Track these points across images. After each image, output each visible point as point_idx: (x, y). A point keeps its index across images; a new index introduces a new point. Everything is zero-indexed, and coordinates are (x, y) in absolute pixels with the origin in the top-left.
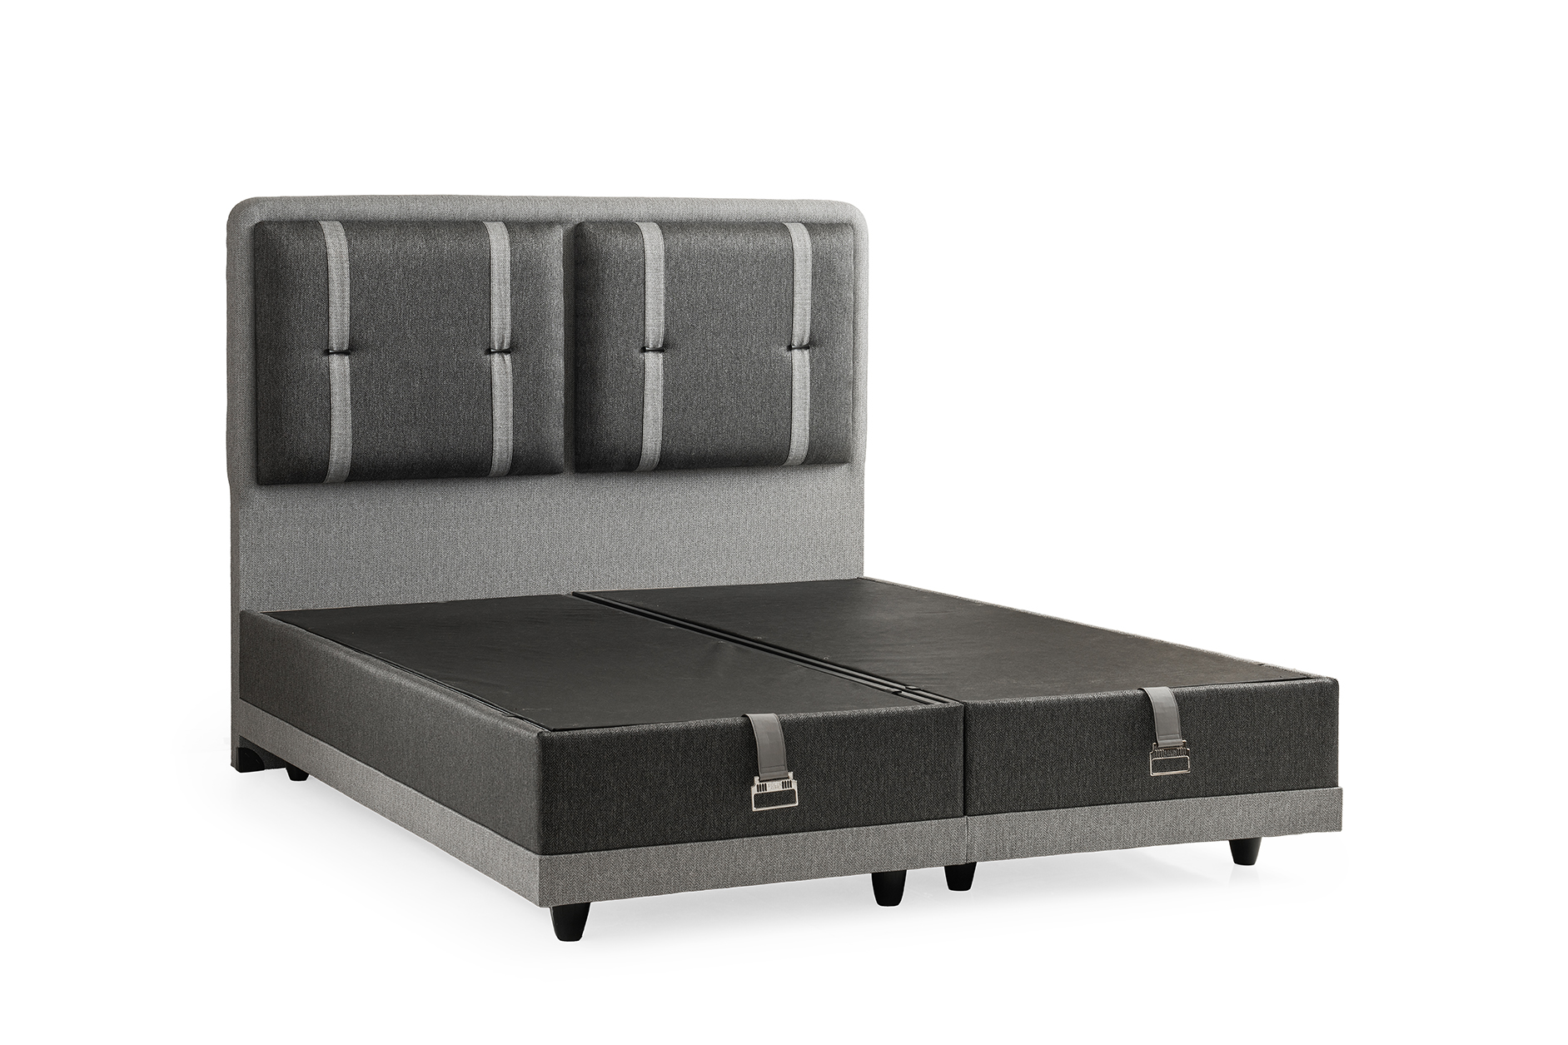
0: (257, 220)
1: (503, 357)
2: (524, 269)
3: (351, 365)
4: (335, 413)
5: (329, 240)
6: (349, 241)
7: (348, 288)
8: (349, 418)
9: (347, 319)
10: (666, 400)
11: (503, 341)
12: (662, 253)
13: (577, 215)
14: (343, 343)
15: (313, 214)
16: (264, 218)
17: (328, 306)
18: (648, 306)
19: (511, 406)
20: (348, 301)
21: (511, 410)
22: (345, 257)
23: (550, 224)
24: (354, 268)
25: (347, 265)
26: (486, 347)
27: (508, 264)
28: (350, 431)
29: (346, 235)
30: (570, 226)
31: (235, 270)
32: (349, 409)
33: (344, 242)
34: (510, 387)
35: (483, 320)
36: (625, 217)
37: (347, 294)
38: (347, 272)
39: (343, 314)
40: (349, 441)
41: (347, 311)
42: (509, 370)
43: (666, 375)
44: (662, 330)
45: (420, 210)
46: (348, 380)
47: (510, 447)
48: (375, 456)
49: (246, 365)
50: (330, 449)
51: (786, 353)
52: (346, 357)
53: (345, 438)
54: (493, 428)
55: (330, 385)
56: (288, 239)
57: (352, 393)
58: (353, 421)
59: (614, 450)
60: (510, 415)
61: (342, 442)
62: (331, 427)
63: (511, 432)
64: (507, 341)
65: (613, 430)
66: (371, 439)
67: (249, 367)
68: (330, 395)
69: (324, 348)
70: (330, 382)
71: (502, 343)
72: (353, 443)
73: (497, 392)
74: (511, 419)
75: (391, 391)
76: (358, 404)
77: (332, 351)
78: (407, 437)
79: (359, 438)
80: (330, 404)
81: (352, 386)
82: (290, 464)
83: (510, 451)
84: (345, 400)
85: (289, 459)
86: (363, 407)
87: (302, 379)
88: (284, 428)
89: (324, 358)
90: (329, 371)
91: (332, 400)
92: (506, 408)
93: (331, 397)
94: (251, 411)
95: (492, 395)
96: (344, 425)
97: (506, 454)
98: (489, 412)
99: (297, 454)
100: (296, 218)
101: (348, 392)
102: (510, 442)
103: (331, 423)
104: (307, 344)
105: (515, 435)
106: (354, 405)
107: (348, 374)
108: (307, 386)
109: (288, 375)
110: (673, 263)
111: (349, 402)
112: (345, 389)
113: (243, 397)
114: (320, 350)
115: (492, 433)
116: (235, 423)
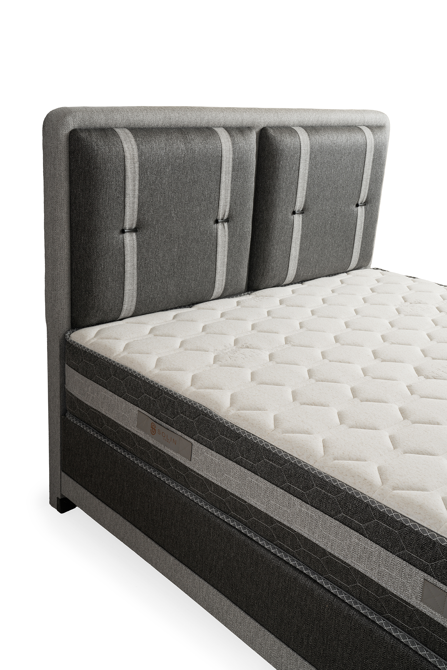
0: (71, 128)
1: (224, 225)
2: (239, 163)
3: (137, 238)
4: (128, 275)
5: (125, 146)
6: (138, 145)
7: (137, 183)
8: (136, 278)
9: (136, 206)
10: (302, 243)
11: (225, 214)
12: (309, 150)
13: (263, 121)
14: (132, 224)
15: (111, 123)
16: (76, 126)
17: (125, 197)
18: (299, 185)
19: (226, 257)
20: (137, 193)
21: (226, 260)
22: (136, 159)
23: (250, 128)
24: (141, 166)
25: (137, 165)
26: (215, 219)
27: (231, 159)
28: (135, 287)
29: (136, 141)
30: (258, 130)
31: (55, 169)
32: (135, 271)
33: (135, 147)
34: (227, 245)
35: (215, 201)
36: (287, 123)
37: (137, 187)
38: (137, 170)
39: (133, 203)
40: (135, 294)
41: (136, 200)
42: (227, 234)
43: (303, 228)
44: (304, 200)
45: (177, 119)
46: (136, 250)
47: (224, 284)
48: (150, 301)
49: (65, 244)
50: (123, 301)
51: (355, 209)
52: (134, 234)
53: (132, 292)
54: (216, 272)
55: (124, 255)
56: (97, 145)
57: (138, 260)
58: (138, 279)
59: (274, 278)
60: (225, 263)
61: (131, 295)
62: (124, 286)
63: (225, 274)
64: (227, 214)
65: (275, 266)
66: (148, 290)
67: (67, 245)
68: (124, 263)
69: (121, 228)
70: (124, 253)
71: (224, 215)
72: (137, 295)
73: (219, 249)
74: (225, 266)
75: (161, 255)
76: (141, 267)
77: (125, 231)
78: (169, 286)
79: (141, 291)
80: (124, 269)
81: (138, 255)
82: (98, 315)
83: (224, 286)
84: (133, 265)
85: (97, 312)
86: (144, 269)
87: (107, 253)
88: (94, 290)
89: (121, 236)
90: (124, 245)
91: (125, 266)
92: (224, 259)
93: (125, 264)
94: (68, 278)
95: (217, 251)
96: (132, 283)
97: (221, 288)
98: (215, 263)
99: (102, 307)
100: (98, 126)
101: (135, 259)
102: (224, 281)
103: (124, 283)
104: (110, 227)
105: (227, 275)
106: (138, 268)
107: (135, 246)
108: (110, 258)
109: (97, 251)
110: (313, 156)
111: (136, 266)
112: (134, 258)
113: (63, 267)
114: (119, 231)
115: (215, 276)
116: (56, 286)
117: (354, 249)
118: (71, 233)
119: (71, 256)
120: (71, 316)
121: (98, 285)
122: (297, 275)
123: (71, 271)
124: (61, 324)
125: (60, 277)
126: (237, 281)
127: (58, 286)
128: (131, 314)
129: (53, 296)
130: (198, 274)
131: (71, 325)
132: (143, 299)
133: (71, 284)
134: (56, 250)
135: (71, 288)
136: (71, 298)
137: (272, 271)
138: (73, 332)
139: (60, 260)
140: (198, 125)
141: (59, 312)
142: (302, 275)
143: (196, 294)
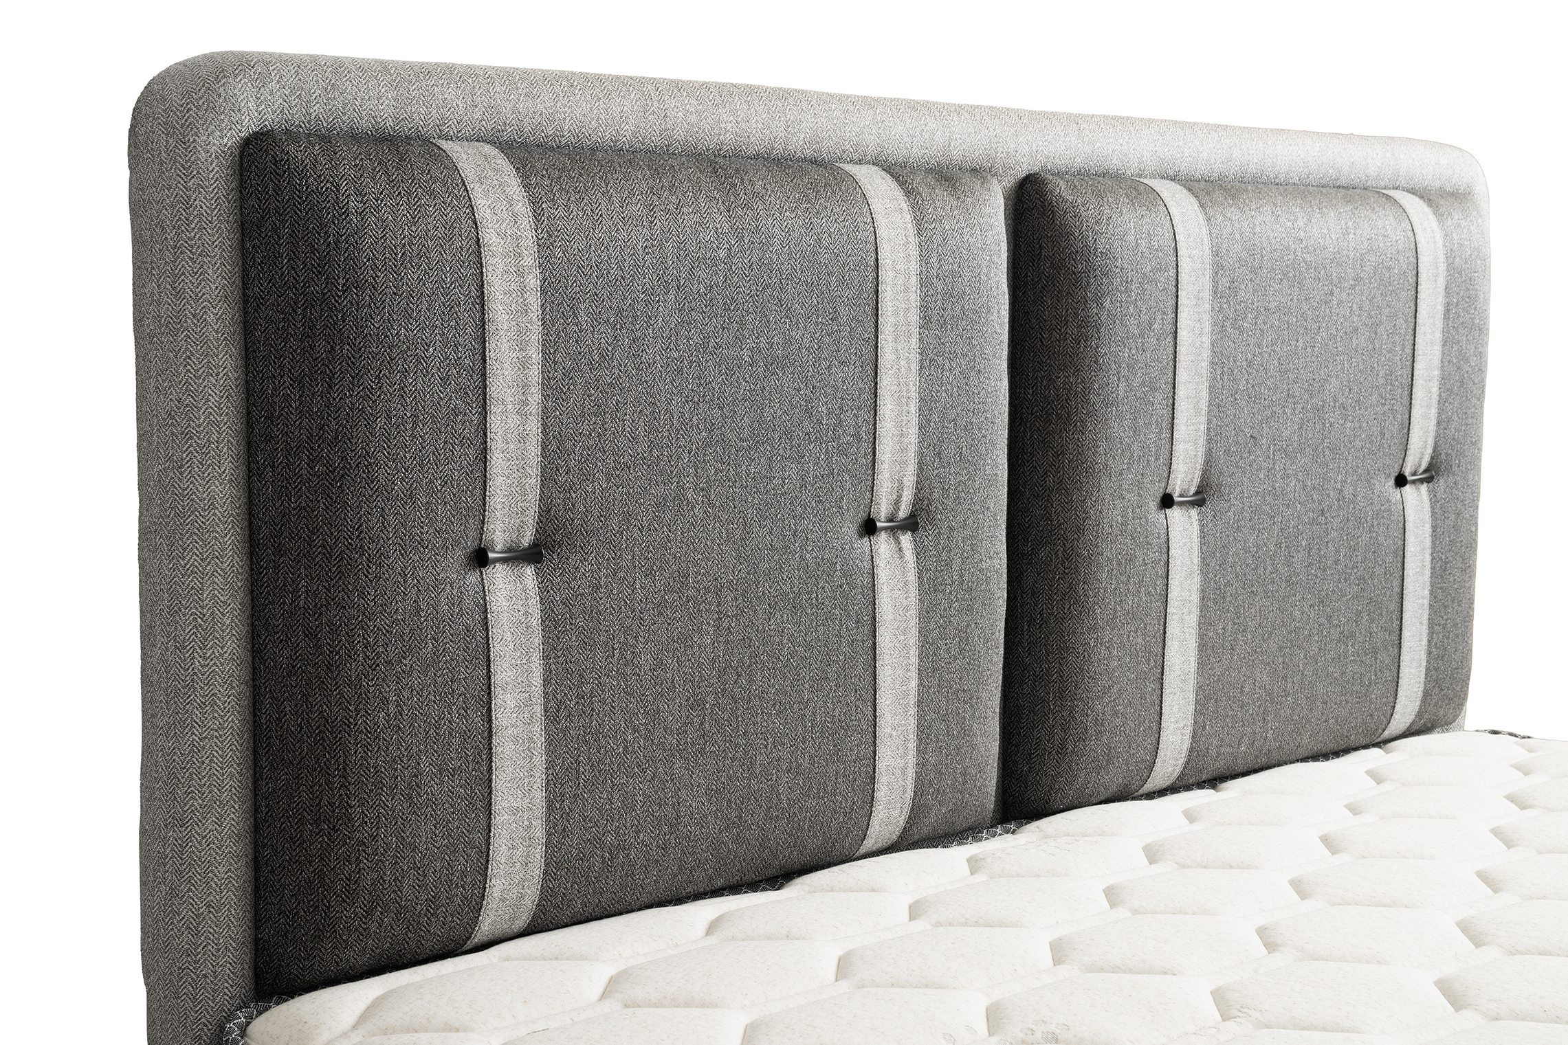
0: (248, 124)
1: (898, 542)
2: (948, 295)
3: (543, 589)
4: (504, 747)
5: (481, 202)
6: (535, 203)
7: (536, 356)
8: (540, 761)
9: (534, 452)
10: (1205, 623)
11: (900, 496)
12: (1208, 258)
13: (1027, 153)
14: (520, 529)
15: (420, 116)
16: (271, 119)
17: (484, 414)
18: (1181, 392)
19: (913, 674)
20: (535, 397)
21: (913, 684)
22: (530, 258)
23: (979, 172)
24: (552, 290)
25: (533, 281)
26: (862, 516)
27: (914, 281)
28: (539, 796)
29: (526, 186)
30: (1010, 181)
31: (179, 295)
32: (538, 729)
33: (522, 207)
34: (913, 622)
35: (859, 440)
36: (1115, 163)
37: (535, 371)
38: (534, 300)
39: (523, 438)
40: (539, 831)
41: (534, 427)
42: (912, 577)
43: (1204, 563)
44: (1202, 450)
45: (693, 119)
46: (537, 639)
47: (910, 786)
48: (604, 862)
49: (223, 615)
50: (488, 861)
51: (1395, 494)
52: (529, 571)
53: (526, 823)
54: (875, 737)
55: (489, 660)
56: (359, 193)
57: (546, 682)
58: (550, 765)
59: (1108, 761)
60: (913, 700)
61: (521, 832)
62: (490, 793)
63: (912, 745)
64: (908, 496)
65: (1109, 710)
66: (595, 815)
67: (233, 621)
68: (489, 694)
69: (472, 545)
70: (489, 651)
71: (897, 503)
72: (549, 834)
73: (885, 639)
74: (913, 711)
75: (645, 661)
76: (563, 713)
77: (491, 555)
78: (683, 793)
79: (566, 816)
80: (490, 720)
81: (546, 658)
82: (374, 927)
83: (909, 795)
84: (529, 703)
85: (369, 912)
86: (576, 720)
87: (410, 650)
88: (356, 813)
89: (473, 577)
90: (486, 617)
91: (493, 706)
92: (905, 681)
93: (490, 699)
94: (238, 765)
95: (875, 649)
96: (526, 781)
97: (898, 805)
98: (869, 697)
99: (395, 891)
100: (365, 125)
101: (537, 679)
102: (911, 773)
103: (490, 781)
104: (425, 537)
105: (921, 750)
106: (551, 717)
107: (535, 621)
108: (426, 672)
109: (369, 643)
110: (1225, 281)
111: (539, 709)
112: (529, 671)
113: (215, 718)
114: (460, 554)
115: (875, 752)
116: (185, 805)
117: (1404, 650)
118: (252, 569)
119: (254, 669)
120: (256, 941)
121: (371, 791)
122: (1195, 752)
123: (255, 735)
124: (205, 976)
125: (203, 763)
126: (964, 775)
127: (193, 805)
128: (521, 923)
129: (173, 850)
130: (804, 742)
131: (256, 982)
132: (574, 854)
133: (256, 795)
134: (184, 642)
135: (256, 809)
136: (256, 857)
137: (1098, 732)
138: (260, 1013)
139: (202, 688)
140: (778, 149)
141: (199, 924)
142: (1213, 753)
143: (800, 828)
